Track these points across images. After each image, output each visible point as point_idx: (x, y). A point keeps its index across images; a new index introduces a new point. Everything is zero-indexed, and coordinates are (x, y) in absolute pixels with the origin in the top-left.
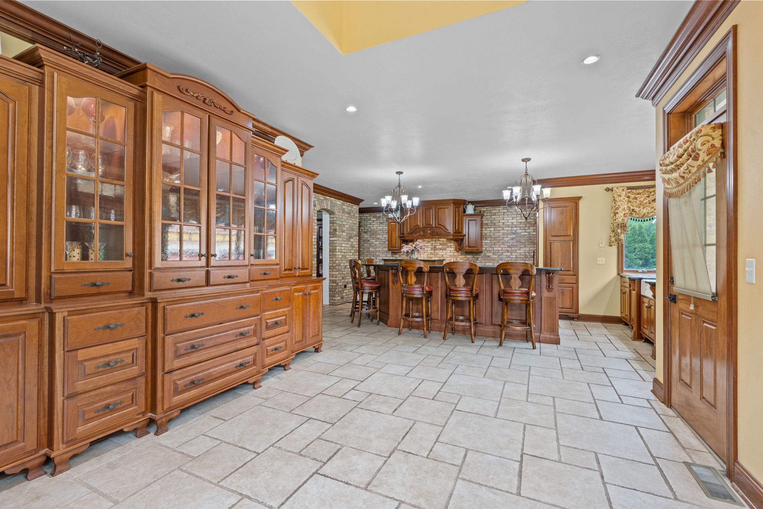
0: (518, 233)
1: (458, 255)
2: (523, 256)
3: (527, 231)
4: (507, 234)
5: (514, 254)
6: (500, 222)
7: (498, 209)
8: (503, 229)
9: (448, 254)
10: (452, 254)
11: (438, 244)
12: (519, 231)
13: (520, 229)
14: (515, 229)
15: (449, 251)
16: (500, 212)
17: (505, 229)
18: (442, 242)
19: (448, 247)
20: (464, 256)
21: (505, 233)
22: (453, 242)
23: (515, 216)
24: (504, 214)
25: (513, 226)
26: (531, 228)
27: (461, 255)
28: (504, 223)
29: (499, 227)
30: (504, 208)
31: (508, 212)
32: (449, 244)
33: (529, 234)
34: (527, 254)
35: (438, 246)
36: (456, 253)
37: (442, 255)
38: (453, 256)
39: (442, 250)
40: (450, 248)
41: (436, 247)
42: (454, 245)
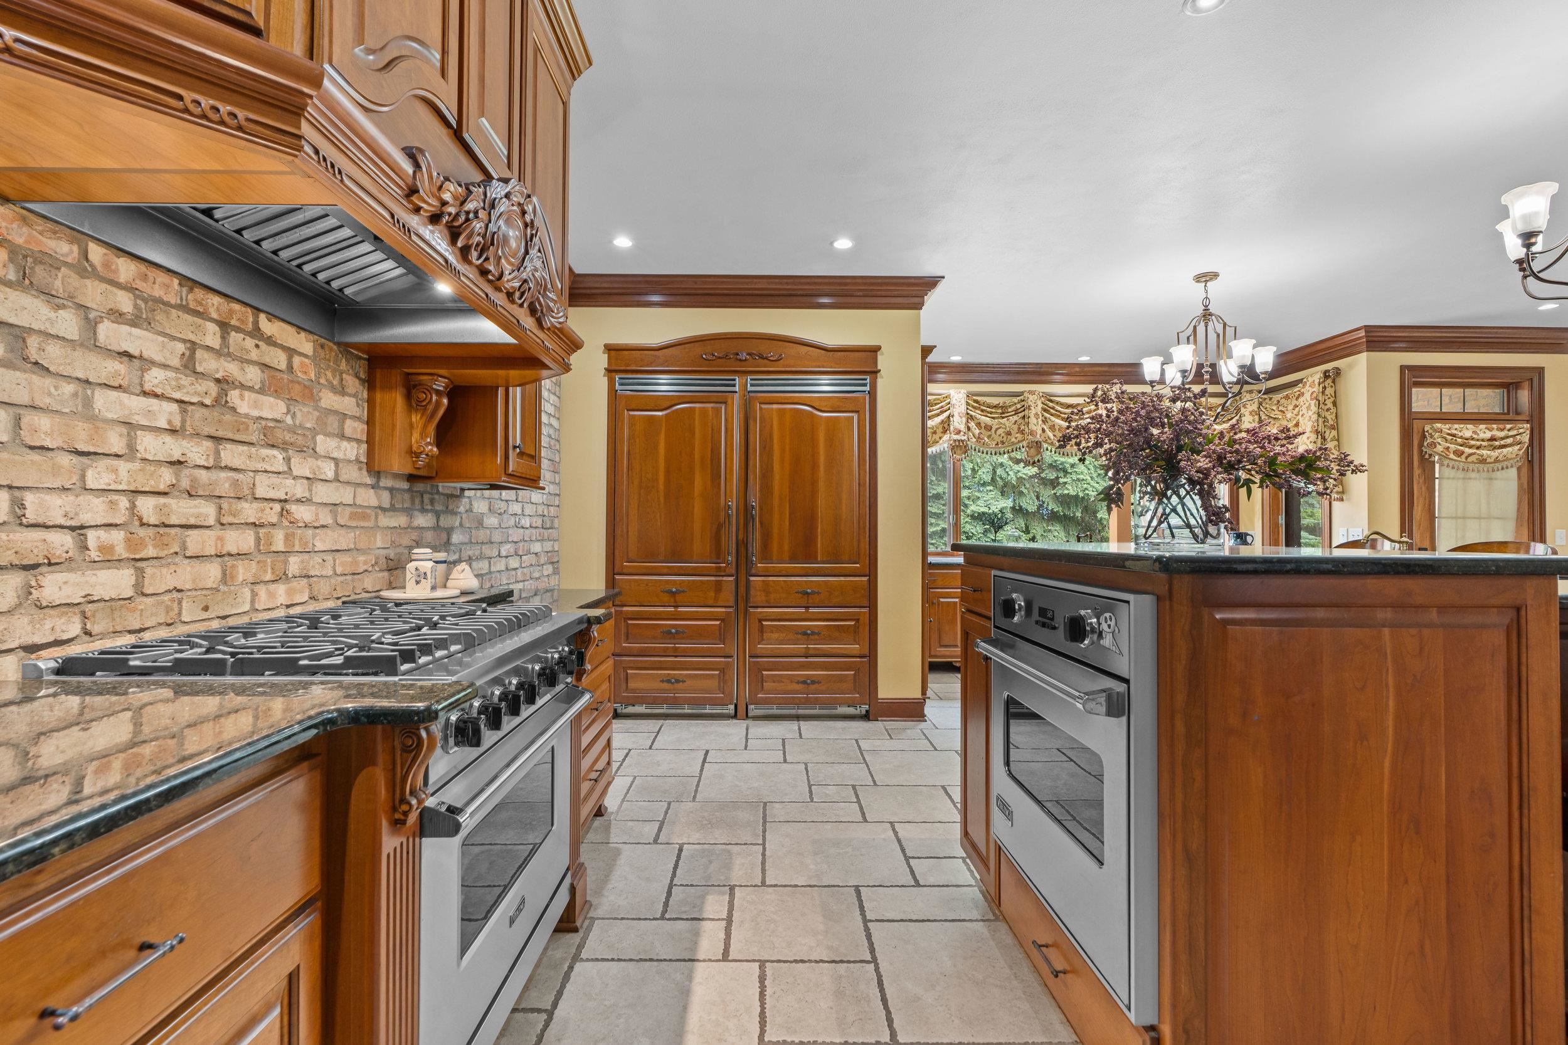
1: (377, 510)
10: (349, 495)
19: (323, 424)
22: (352, 381)
27: (392, 507)
35: (246, 394)
36: (366, 485)
37: (277, 507)
38: (353, 516)
39: (283, 446)
40: (337, 436)
41: (234, 396)
42: (358, 419)
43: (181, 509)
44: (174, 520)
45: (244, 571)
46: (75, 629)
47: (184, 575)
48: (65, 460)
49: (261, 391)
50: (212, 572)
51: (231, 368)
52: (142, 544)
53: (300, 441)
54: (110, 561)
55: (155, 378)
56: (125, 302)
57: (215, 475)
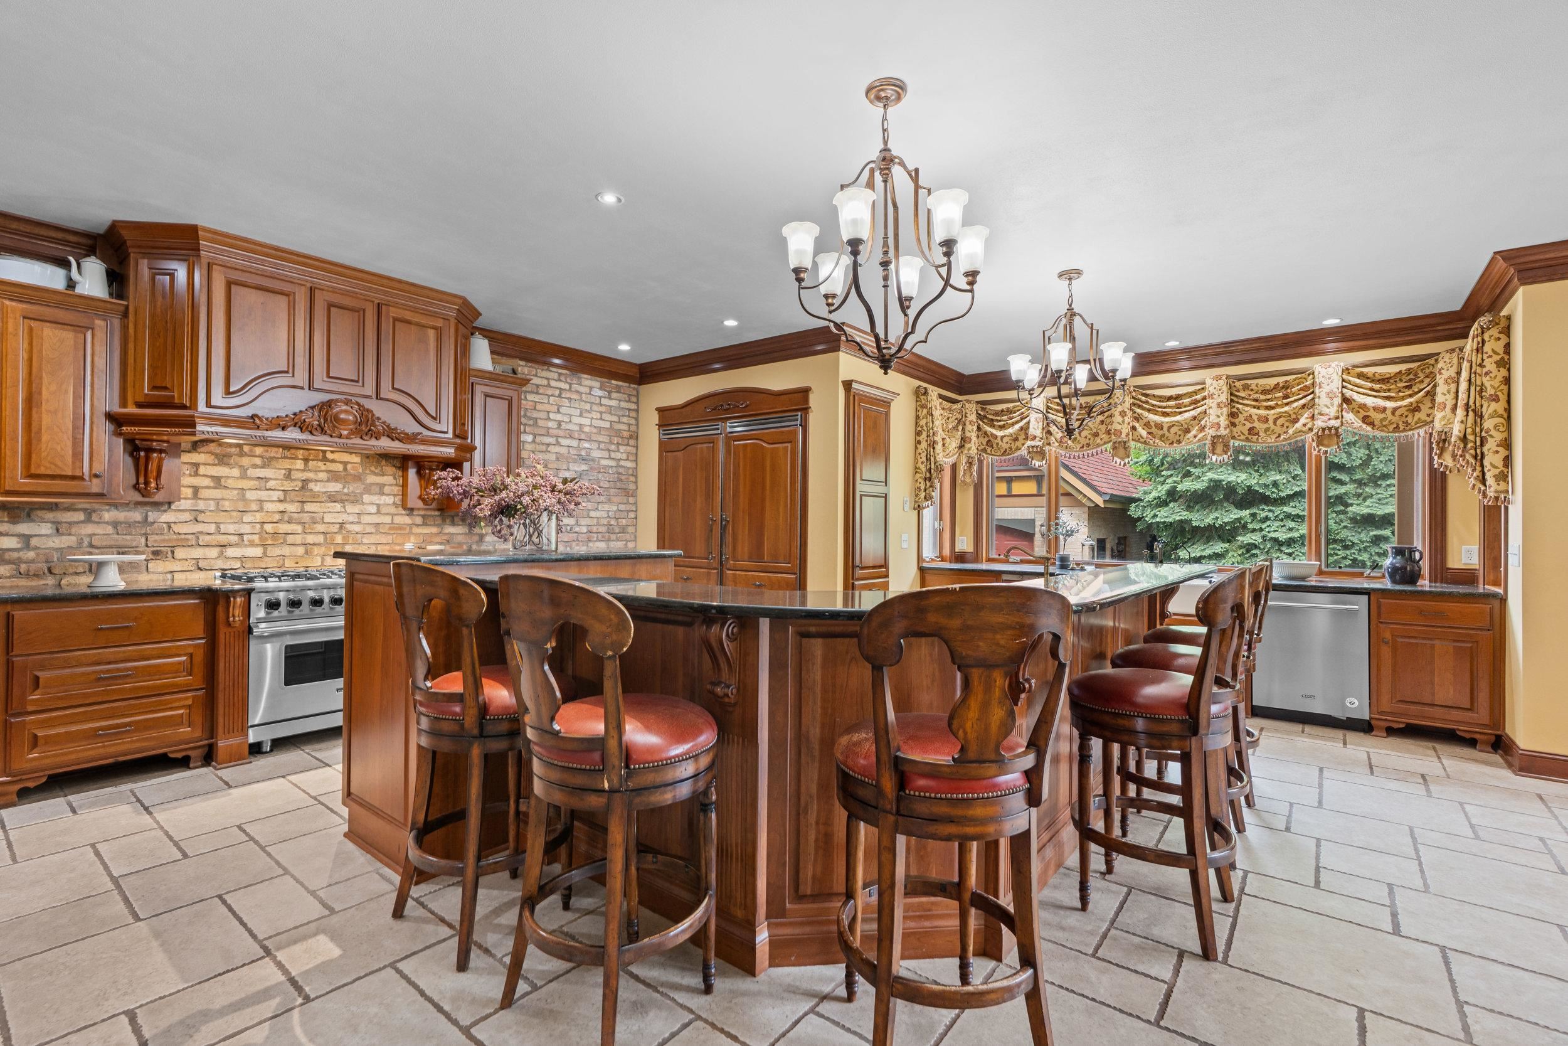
0: (593, 460)
1: (411, 526)
2: (603, 529)
3: (613, 455)
4: (568, 459)
5: (583, 522)
6: (549, 419)
7: (545, 374)
8: (558, 443)
9: (366, 519)
10: (388, 520)
11: (322, 476)
12: (596, 454)
13: (599, 448)
14: (587, 445)
15: (373, 509)
16: (549, 386)
17: (563, 441)
18: (340, 467)
19: (368, 490)
20: (434, 530)
21: (562, 455)
22: (390, 470)
23: (588, 407)
24: (560, 396)
25: (583, 436)
26: (622, 449)
27: (425, 524)
28: (559, 423)
29: (548, 435)
30: (560, 374)
31: (570, 390)
32: (371, 479)
33: (618, 466)
34: (613, 522)
35: (319, 483)
36: (402, 514)
37: (338, 526)
38: (390, 529)
39: (342, 501)
40: (379, 494)
41: (311, 486)
42: (396, 485)
43: (284, 528)
44: (281, 531)
45: (316, 550)
46: (238, 565)
47: (286, 551)
48: (234, 514)
49: (328, 481)
50: (300, 550)
51: (311, 475)
52: (266, 539)
53: (352, 498)
54: (252, 544)
55: (271, 484)
56: (258, 461)
57: (301, 515)
